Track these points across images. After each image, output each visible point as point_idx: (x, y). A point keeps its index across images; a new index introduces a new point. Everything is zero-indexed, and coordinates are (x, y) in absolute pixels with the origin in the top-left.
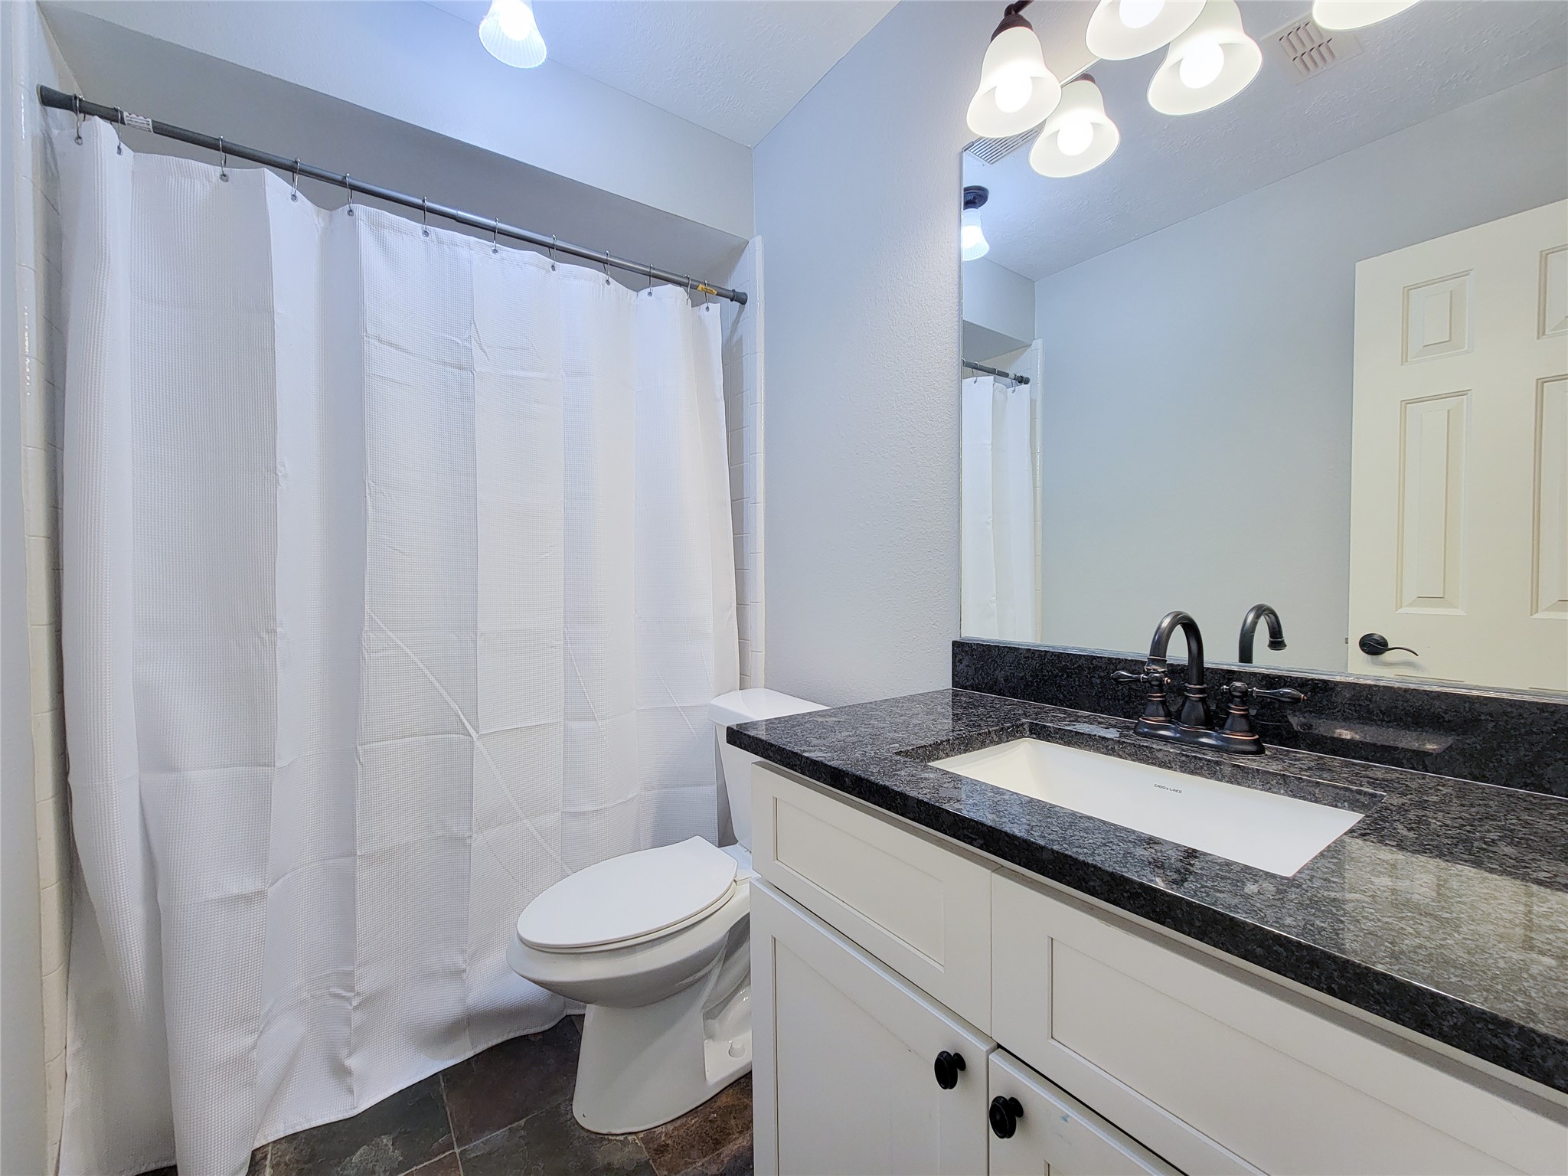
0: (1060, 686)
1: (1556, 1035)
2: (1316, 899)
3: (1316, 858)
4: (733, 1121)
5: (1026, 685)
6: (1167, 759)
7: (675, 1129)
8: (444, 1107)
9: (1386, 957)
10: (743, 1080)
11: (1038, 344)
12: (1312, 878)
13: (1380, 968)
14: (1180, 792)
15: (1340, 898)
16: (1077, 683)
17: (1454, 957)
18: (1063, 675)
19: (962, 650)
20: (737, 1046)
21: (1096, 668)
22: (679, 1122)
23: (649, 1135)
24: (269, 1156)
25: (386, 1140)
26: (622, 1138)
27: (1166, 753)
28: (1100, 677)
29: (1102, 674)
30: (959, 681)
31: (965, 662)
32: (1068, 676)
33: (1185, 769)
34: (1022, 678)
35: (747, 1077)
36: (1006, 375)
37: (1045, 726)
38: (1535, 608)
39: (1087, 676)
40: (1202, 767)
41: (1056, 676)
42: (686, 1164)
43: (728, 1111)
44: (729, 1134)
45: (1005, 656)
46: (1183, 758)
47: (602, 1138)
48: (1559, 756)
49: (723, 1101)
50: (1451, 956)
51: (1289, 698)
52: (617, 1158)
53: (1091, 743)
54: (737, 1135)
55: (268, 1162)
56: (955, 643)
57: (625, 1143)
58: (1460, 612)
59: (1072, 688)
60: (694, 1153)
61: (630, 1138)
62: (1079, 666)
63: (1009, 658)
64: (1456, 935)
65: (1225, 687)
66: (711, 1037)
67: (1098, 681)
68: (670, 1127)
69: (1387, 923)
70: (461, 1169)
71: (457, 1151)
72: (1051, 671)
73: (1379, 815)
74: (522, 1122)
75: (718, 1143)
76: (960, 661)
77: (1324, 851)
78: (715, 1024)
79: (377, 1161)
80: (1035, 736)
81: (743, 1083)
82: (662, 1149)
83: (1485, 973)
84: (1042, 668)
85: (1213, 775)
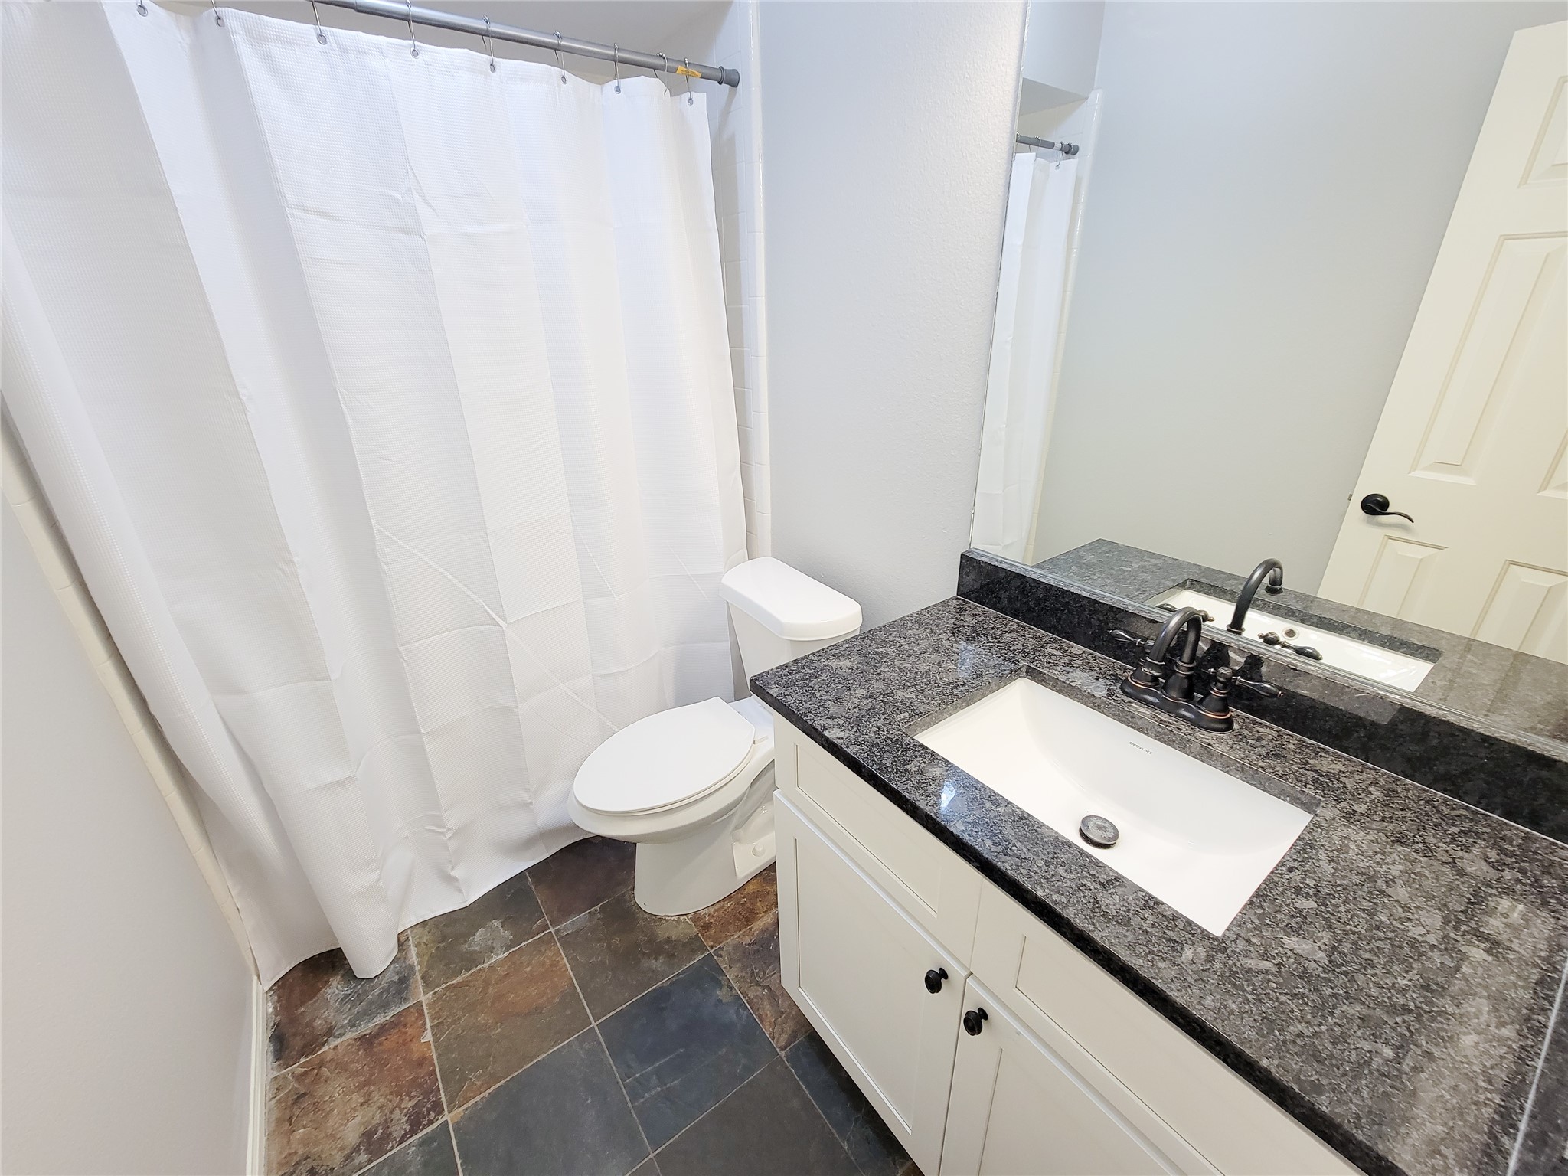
0: (1060, 619)
1: (1367, 1143)
2: (1235, 969)
3: (1244, 908)
4: (759, 904)
5: (1029, 610)
6: (1145, 727)
7: (716, 911)
8: (535, 898)
9: (1271, 1049)
10: (765, 872)
11: (1096, 97)
12: (1237, 939)
13: (1264, 1063)
14: (1151, 753)
15: (1254, 968)
16: (1077, 620)
17: (1321, 1048)
18: (1064, 610)
19: (969, 563)
20: (759, 849)
21: (1096, 612)
22: (718, 906)
23: (696, 917)
24: (410, 938)
25: (496, 924)
26: (676, 918)
27: (1146, 722)
28: (1099, 620)
29: (1101, 619)
30: (965, 592)
31: (972, 576)
32: (1069, 612)
33: (1159, 737)
34: (1025, 603)
35: (772, 867)
36: (1051, 145)
37: (1041, 672)
38: (1545, 486)
39: (1087, 617)
40: (1174, 741)
41: (1058, 609)
42: (727, 937)
43: (753, 897)
44: (758, 913)
45: (1011, 580)
46: (1160, 730)
47: (660, 918)
48: (1482, 776)
49: (751, 888)
50: (1319, 1047)
51: (1267, 693)
52: (674, 934)
53: (1081, 697)
54: (763, 914)
55: (411, 943)
56: (963, 556)
57: (678, 922)
58: (1470, 481)
59: (1071, 622)
60: (732, 928)
61: (682, 918)
62: (1081, 606)
63: (1015, 583)
64: (1330, 1018)
65: (1212, 670)
66: (737, 841)
67: (1097, 623)
68: (712, 910)
69: (1282, 1003)
70: (558, 944)
71: (552, 930)
72: (1053, 603)
73: (1310, 835)
74: (598, 907)
75: (749, 921)
76: (967, 574)
77: (1253, 896)
78: (741, 832)
79: (494, 939)
80: (1030, 677)
81: (769, 873)
82: (707, 926)
83: (1338, 1069)
84: (1045, 599)
85: (1182, 749)
